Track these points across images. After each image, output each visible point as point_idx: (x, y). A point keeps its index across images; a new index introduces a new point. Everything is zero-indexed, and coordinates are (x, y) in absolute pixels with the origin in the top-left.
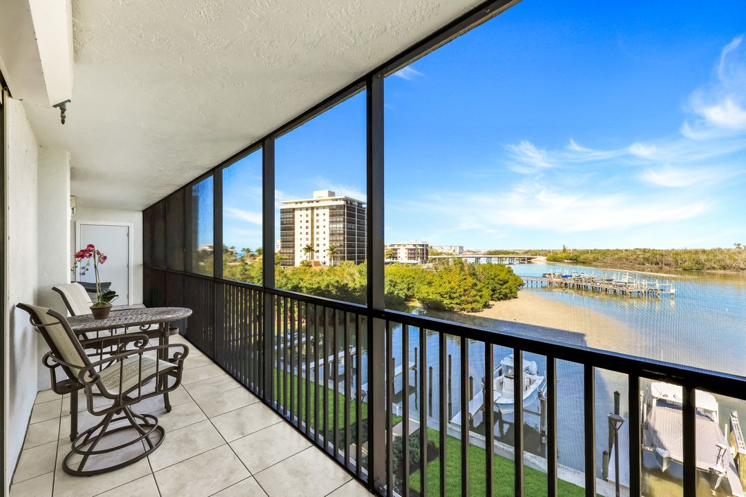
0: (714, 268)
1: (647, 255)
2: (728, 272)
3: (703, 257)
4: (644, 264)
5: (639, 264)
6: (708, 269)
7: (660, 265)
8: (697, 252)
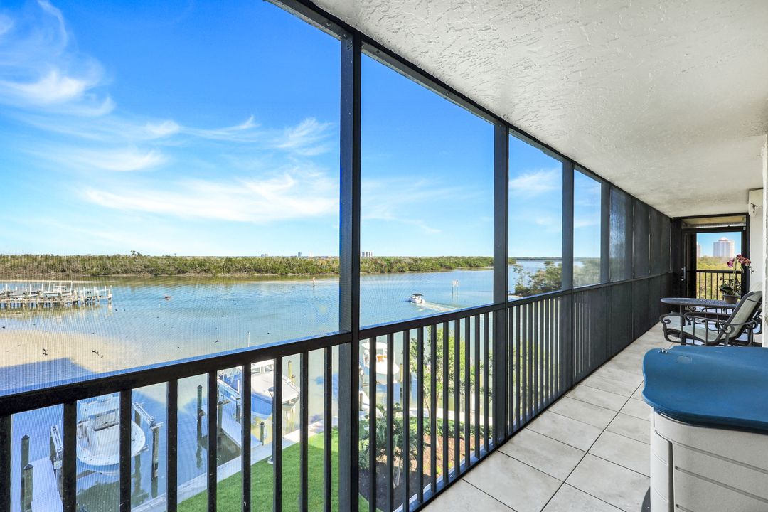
0: (118, 273)
1: (52, 262)
2: (129, 275)
3: (109, 263)
4: (48, 272)
5: (42, 272)
6: (114, 273)
7: (67, 272)
8: (101, 258)
